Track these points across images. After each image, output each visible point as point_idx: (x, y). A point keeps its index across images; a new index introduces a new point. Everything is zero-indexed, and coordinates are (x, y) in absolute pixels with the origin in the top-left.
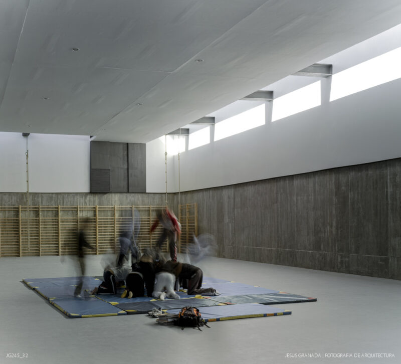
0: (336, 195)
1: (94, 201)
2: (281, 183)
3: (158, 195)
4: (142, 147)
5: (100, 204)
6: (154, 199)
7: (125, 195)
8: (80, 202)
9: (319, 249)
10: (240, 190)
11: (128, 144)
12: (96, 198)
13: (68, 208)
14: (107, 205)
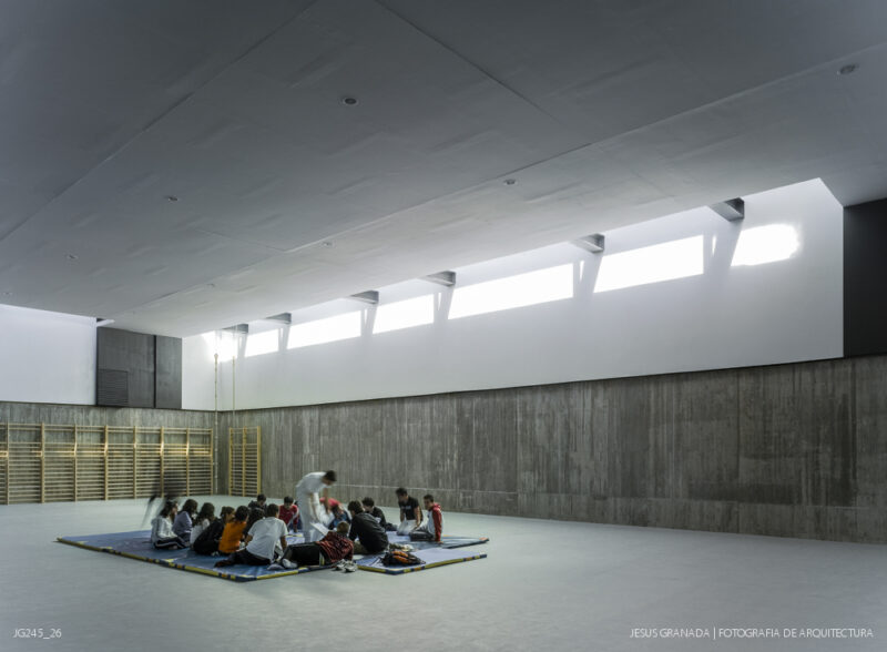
0: (458, 422)
1: (101, 419)
2: (388, 406)
3: (198, 414)
4: (177, 342)
5: (111, 423)
6: (192, 418)
7: (149, 411)
8: (78, 419)
9: (436, 485)
10: (329, 412)
11: (155, 337)
12: (105, 415)
13: (58, 427)
14: (123, 425)
